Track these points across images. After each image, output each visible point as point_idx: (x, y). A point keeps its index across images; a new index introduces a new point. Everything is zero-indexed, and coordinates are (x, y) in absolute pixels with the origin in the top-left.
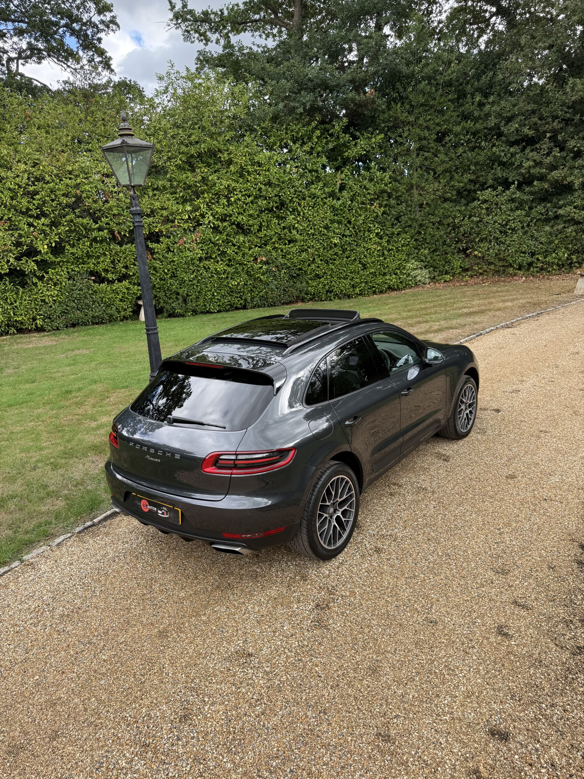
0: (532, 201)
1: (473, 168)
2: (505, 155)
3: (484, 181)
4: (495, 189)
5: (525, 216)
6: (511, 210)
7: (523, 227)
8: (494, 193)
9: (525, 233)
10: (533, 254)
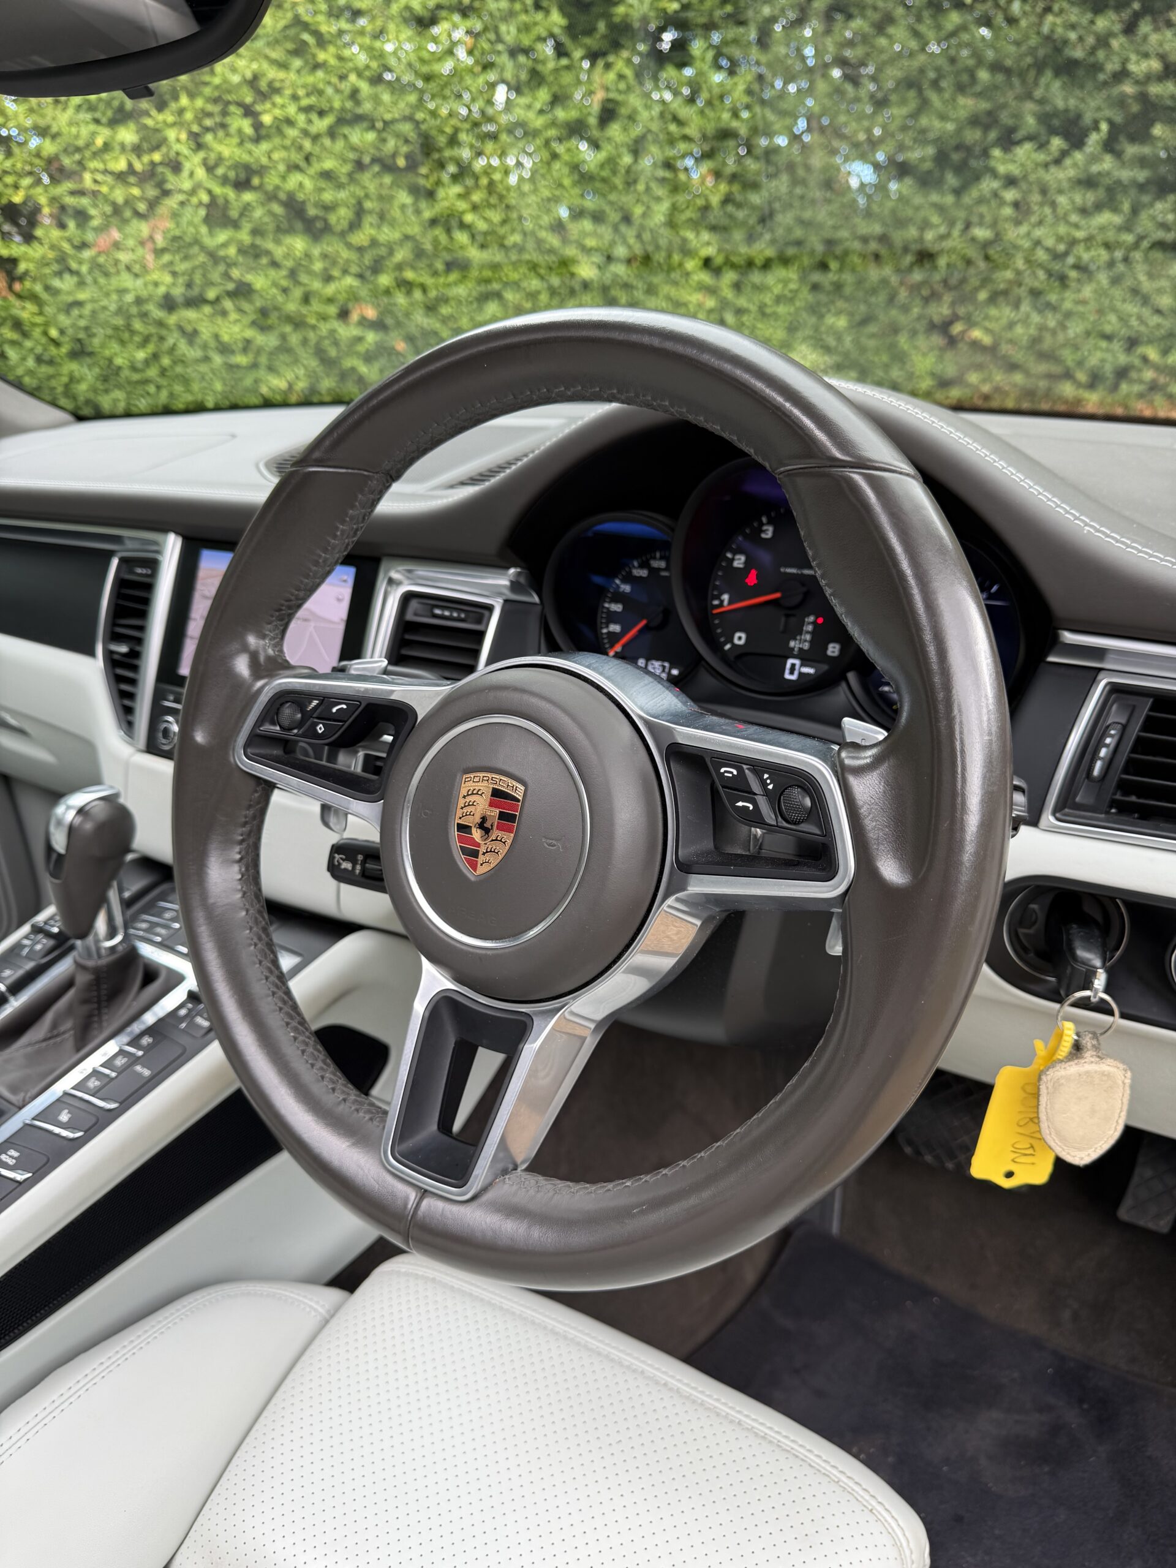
0: (1142, 187)
1: (983, 75)
2: (1081, 39)
3: (1010, 122)
4: (1042, 146)
5: (1120, 229)
6: (1084, 211)
7: (1111, 264)
8: (1041, 157)
9: (1116, 281)
10: (1132, 343)
